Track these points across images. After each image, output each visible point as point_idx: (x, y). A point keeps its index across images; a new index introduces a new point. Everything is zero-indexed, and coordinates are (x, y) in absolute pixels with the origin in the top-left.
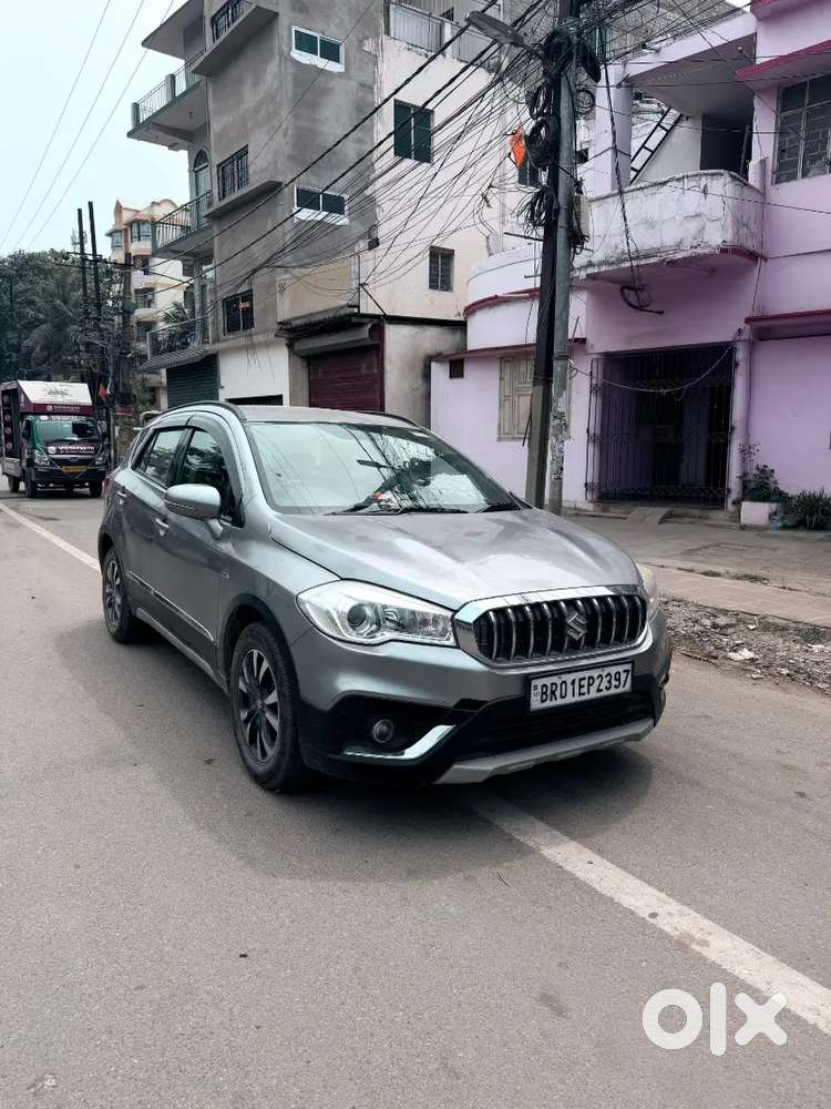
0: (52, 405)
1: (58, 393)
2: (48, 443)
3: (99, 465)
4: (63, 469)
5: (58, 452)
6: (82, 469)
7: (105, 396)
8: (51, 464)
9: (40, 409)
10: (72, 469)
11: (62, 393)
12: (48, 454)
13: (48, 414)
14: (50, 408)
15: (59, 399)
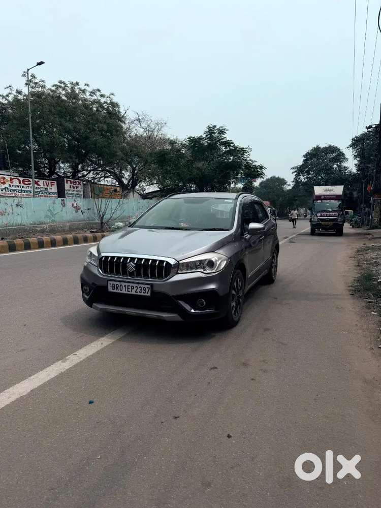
0: (324, 196)
1: (328, 190)
2: (318, 213)
3: (339, 222)
4: (323, 223)
5: (321, 216)
6: (331, 223)
7: (370, 190)
8: (318, 221)
9: (319, 198)
10: (326, 223)
11: (331, 190)
12: (317, 216)
13: (321, 200)
14: (323, 197)
15: (328, 193)
